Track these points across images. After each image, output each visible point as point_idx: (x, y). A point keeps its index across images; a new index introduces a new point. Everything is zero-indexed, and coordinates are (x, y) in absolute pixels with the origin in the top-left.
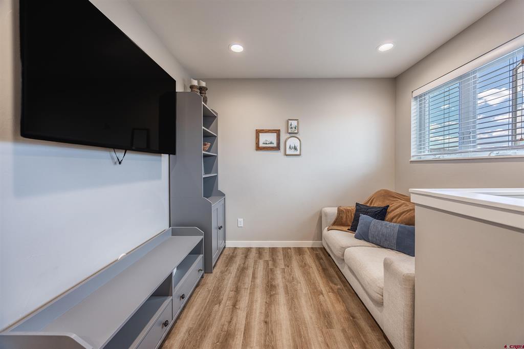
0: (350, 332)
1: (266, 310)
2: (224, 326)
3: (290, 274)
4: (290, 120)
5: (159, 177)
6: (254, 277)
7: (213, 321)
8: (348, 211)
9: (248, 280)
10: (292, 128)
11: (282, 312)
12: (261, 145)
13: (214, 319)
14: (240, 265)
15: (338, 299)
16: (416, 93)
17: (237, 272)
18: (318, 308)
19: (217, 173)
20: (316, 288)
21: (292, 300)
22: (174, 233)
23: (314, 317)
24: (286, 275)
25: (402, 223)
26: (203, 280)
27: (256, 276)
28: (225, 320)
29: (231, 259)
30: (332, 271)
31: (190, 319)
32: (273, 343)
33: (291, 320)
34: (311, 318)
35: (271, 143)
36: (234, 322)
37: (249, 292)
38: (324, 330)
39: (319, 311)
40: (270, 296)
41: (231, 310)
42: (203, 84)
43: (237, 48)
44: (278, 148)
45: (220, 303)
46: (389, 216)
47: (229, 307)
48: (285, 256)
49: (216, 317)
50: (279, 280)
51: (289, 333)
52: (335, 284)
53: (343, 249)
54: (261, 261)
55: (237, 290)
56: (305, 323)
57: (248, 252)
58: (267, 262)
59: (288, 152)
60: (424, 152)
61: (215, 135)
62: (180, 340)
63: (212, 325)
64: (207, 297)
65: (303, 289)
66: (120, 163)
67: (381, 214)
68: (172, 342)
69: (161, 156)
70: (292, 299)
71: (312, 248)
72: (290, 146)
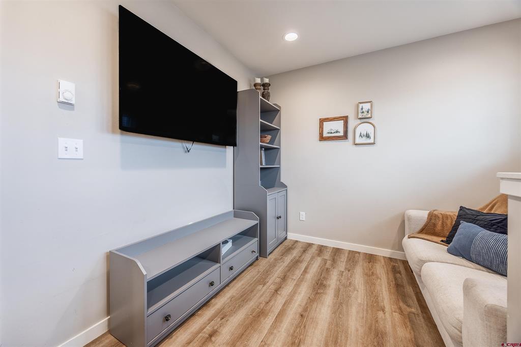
1: (306, 304)
2: (261, 305)
3: (348, 279)
4: (360, 103)
5: (224, 165)
6: (305, 271)
7: (253, 297)
9: (298, 273)
10: (363, 112)
11: (324, 312)
12: (325, 135)
13: (255, 295)
14: (295, 257)
15: (405, 324)
17: (290, 263)
18: (371, 324)
19: (280, 165)
20: (377, 302)
22: (236, 215)
23: (361, 330)
24: (343, 278)
26: (257, 262)
27: (308, 270)
28: (264, 299)
29: (289, 250)
30: (409, 290)
31: (235, 289)
32: (302, 337)
33: (330, 324)
34: (357, 330)
35: (337, 132)
36: (271, 304)
37: (295, 283)
39: (371, 326)
40: (316, 293)
41: (272, 293)
42: (267, 81)
43: (291, 37)
44: (345, 136)
45: (264, 284)
47: (271, 290)
48: (350, 260)
49: (257, 295)
50: (333, 281)
51: (323, 334)
52: (409, 306)
53: (422, 262)
54: (319, 258)
55: (284, 278)
57: (308, 248)
58: (325, 261)
59: (358, 140)
61: (278, 128)
62: (223, 302)
63: (251, 300)
64: (255, 276)
65: (359, 297)
66: (188, 151)
68: (217, 301)
69: (226, 148)
70: (341, 304)
71: (390, 259)
72: (361, 134)
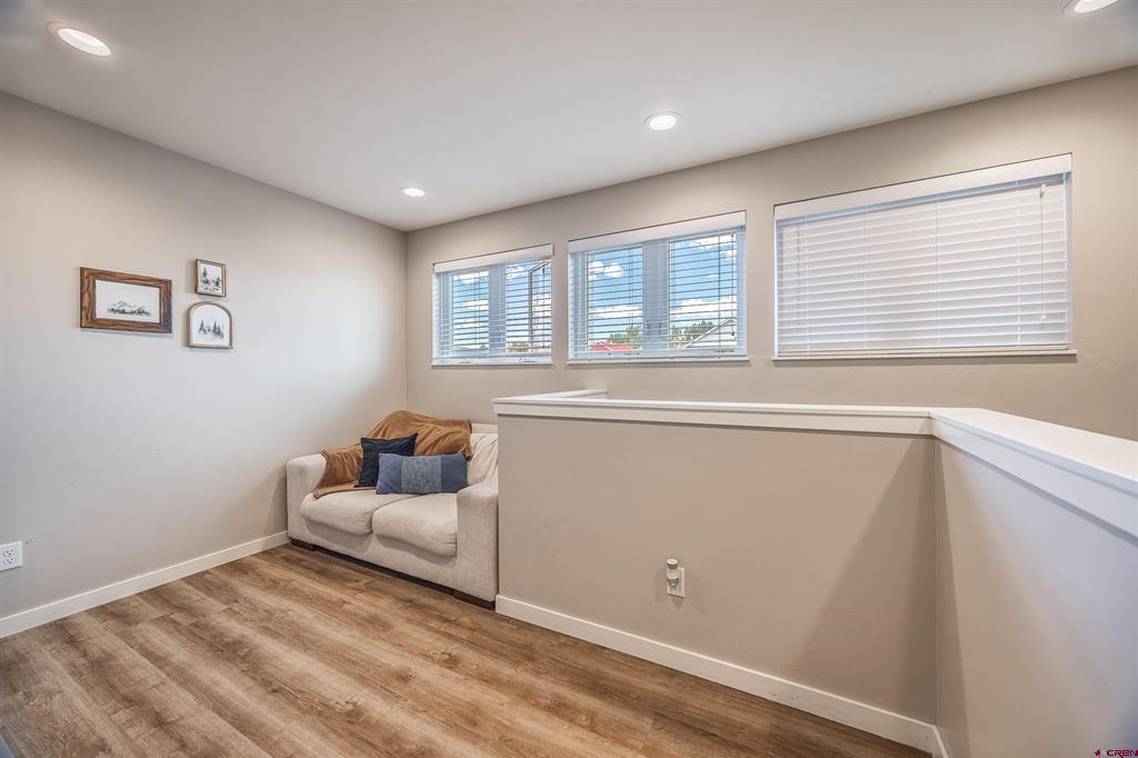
0: (417, 617)
1: (255, 679)
3: (255, 610)
4: (201, 261)
6: (157, 659)
8: (346, 455)
9: (146, 672)
10: (207, 282)
11: (294, 661)
12: (101, 312)
15: (376, 596)
16: (439, 268)
18: (355, 621)
20: (327, 601)
21: (298, 638)
24: (245, 615)
25: (441, 454)
27: (160, 655)
32: (316, 701)
33: (321, 659)
34: (353, 637)
35: (139, 313)
37: (174, 685)
38: (384, 635)
40: (243, 659)
44: (164, 326)
46: (419, 449)
48: (209, 589)
50: (239, 630)
53: (368, 515)
54: (141, 625)
55: (132, 702)
56: (348, 647)
58: (164, 619)
59: (198, 339)
60: (447, 353)
65: (302, 613)
67: (407, 447)
70: (296, 636)
71: (265, 552)
72: (202, 325)
